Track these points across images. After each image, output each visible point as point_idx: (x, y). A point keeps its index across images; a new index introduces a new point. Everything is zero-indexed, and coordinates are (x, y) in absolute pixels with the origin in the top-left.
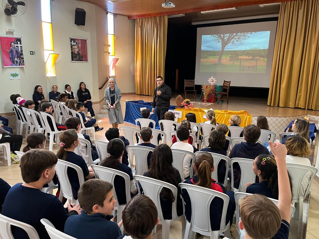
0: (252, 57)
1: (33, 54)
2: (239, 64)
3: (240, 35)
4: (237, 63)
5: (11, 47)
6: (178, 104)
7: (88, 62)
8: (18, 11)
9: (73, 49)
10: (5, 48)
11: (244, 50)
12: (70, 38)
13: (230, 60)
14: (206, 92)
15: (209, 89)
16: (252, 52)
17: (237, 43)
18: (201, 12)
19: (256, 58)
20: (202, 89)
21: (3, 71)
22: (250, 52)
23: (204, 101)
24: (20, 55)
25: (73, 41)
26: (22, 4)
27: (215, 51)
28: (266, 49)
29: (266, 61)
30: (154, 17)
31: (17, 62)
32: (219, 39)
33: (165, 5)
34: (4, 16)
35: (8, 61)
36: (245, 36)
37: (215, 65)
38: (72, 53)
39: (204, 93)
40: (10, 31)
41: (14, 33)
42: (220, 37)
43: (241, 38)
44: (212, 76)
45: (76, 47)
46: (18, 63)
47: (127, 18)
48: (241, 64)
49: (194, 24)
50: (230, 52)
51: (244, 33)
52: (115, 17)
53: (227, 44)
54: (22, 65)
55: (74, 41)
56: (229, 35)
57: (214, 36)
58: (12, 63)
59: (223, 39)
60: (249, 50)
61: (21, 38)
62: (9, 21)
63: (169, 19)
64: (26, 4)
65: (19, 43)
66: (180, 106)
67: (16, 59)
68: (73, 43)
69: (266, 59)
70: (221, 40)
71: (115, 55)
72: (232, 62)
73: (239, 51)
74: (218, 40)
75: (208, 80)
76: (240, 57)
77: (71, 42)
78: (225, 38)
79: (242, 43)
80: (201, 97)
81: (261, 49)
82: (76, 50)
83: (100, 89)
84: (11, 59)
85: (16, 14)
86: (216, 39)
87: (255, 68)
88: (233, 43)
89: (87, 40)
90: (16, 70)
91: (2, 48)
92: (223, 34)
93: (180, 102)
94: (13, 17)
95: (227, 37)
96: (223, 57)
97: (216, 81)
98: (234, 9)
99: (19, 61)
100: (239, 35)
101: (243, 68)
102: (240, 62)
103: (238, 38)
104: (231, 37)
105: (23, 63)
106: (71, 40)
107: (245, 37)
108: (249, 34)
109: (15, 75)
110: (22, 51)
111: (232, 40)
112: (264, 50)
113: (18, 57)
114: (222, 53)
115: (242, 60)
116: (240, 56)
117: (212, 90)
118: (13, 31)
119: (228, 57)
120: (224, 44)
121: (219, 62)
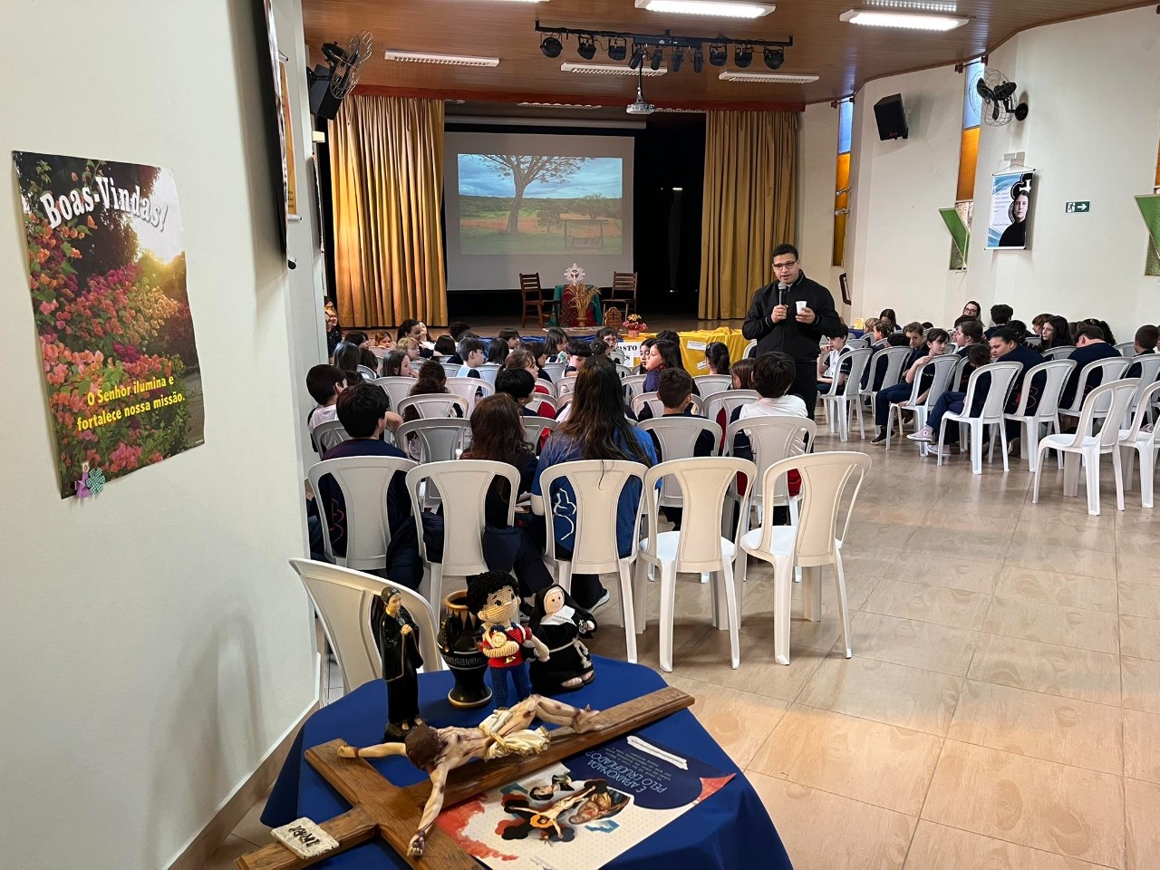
0: (591, 217)
2: (562, 232)
3: (558, 161)
4: (558, 231)
11: (570, 200)
13: (541, 223)
16: (590, 203)
17: (553, 181)
19: (599, 218)
22: (584, 203)
27: (500, 198)
28: (617, 199)
29: (620, 225)
30: (399, 97)
32: (507, 168)
36: (571, 164)
37: (501, 234)
42: (509, 162)
43: (561, 168)
44: (574, 264)
48: (568, 232)
50: (541, 202)
51: (567, 159)
53: (529, 181)
56: (532, 159)
57: (493, 159)
59: (516, 169)
60: (582, 200)
63: (447, 104)
69: (619, 222)
70: (511, 171)
72: (545, 228)
73: (559, 199)
74: (505, 169)
75: (565, 275)
76: (563, 216)
78: (522, 166)
79: (564, 181)
81: (608, 197)
86: (499, 165)
87: (600, 242)
88: (543, 180)
92: (516, 155)
95: (528, 165)
96: (522, 214)
100: (555, 162)
101: (573, 243)
102: (563, 227)
103: (553, 167)
104: (536, 164)
107: (570, 168)
108: (578, 162)
111: (540, 173)
112: (614, 201)
114: (517, 203)
115: (567, 223)
116: (562, 213)
119: (535, 216)
120: (521, 181)
121: (512, 227)
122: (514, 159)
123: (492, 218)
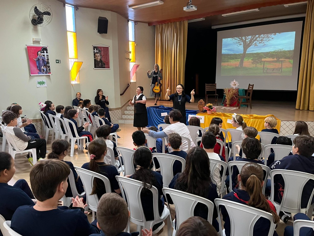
0: (277, 59)
1: (58, 62)
2: (262, 66)
3: (263, 37)
4: (260, 66)
5: (38, 55)
6: (200, 108)
7: (110, 69)
8: (44, 21)
9: (96, 56)
10: (32, 57)
11: (267, 52)
12: (93, 46)
13: (253, 63)
14: (228, 97)
15: (232, 93)
16: (277, 53)
17: (260, 45)
18: (222, 15)
19: (280, 60)
20: (224, 93)
21: (30, 79)
23: (227, 105)
24: (46, 63)
25: (95, 49)
26: (48, 14)
27: (237, 54)
28: (291, 50)
29: (292, 62)
30: (174, 22)
31: (43, 70)
32: (241, 42)
33: (187, 9)
34: (31, 26)
35: (35, 69)
36: (269, 37)
37: (237, 68)
38: (95, 60)
39: (227, 97)
40: (37, 40)
41: (41, 42)
42: (242, 39)
43: (264, 39)
44: (235, 80)
45: (99, 55)
46: (45, 72)
47: (147, 24)
48: (265, 67)
49: (214, 27)
50: (253, 54)
51: (267, 35)
52: (136, 24)
53: (250, 46)
54: (48, 73)
55: (97, 49)
56: (252, 37)
57: (236, 39)
58: (39, 71)
59: (245, 42)
60: (273, 52)
61: (47, 47)
62: (36, 30)
63: (189, 23)
64: (51, 14)
65: (45, 52)
66: (202, 111)
67: (42, 67)
68: (96, 51)
69: (292, 61)
70: (242, 43)
71: (136, 62)
72: (255, 65)
73: (262, 53)
75: (230, 84)
76: (263, 60)
77: (94, 50)
78: (247, 41)
79: (265, 44)
80: (224, 101)
81: (286, 50)
82: (99, 58)
83: (121, 95)
84: (38, 68)
85: (42, 24)
86: (237, 41)
87: (280, 70)
88: (256, 45)
89: (109, 47)
90: (43, 78)
91: (29, 57)
92: (245, 36)
93: (201, 107)
94: (39, 27)
95: (249, 40)
96: (245, 60)
97: (238, 84)
98: (257, 10)
99: (45, 69)
100: (261, 37)
101: (267, 71)
102: (263, 64)
103: (260, 39)
104: (253, 39)
105: (49, 71)
106: (94, 48)
107: (268, 39)
108: (273, 36)
109: (41, 83)
110: (48, 59)
111: (255, 42)
112: (289, 51)
113: (44, 65)
114: (244, 56)
115: (265, 62)
116: (263, 58)
117: (234, 94)
118: (39, 40)
119: (251, 60)
120: (246, 46)
121: (241, 65)
122: (244, 38)
123: (233, 62)
